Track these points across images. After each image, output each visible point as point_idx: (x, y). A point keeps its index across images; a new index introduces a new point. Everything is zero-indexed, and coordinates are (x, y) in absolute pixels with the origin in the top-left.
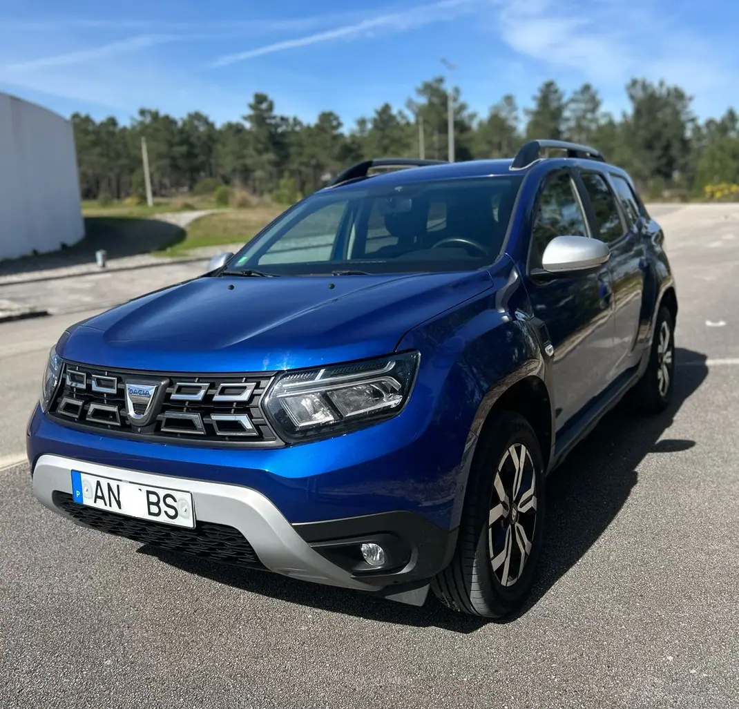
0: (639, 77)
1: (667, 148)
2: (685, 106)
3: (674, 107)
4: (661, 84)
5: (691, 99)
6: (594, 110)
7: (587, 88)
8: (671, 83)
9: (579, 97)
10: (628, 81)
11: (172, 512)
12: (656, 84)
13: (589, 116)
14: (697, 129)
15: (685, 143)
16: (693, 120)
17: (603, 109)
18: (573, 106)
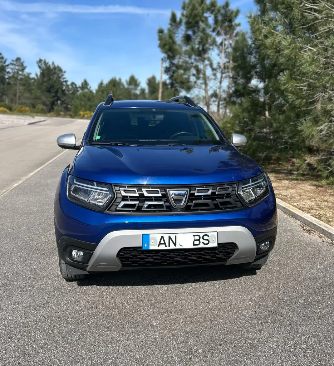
0: (43, 59)
1: (57, 92)
2: (63, 75)
3: (58, 75)
4: (53, 63)
5: (65, 72)
6: (23, 70)
7: (18, 59)
8: (56, 64)
9: (15, 63)
10: (38, 60)
11: (206, 242)
12: (50, 63)
13: (20, 73)
14: (67, 86)
15: (63, 91)
16: (66, 81)
17: (27, 71)
18: (11, 66)
